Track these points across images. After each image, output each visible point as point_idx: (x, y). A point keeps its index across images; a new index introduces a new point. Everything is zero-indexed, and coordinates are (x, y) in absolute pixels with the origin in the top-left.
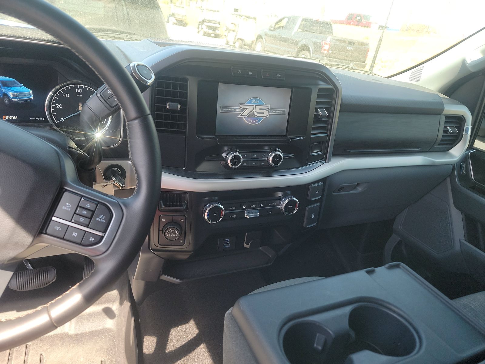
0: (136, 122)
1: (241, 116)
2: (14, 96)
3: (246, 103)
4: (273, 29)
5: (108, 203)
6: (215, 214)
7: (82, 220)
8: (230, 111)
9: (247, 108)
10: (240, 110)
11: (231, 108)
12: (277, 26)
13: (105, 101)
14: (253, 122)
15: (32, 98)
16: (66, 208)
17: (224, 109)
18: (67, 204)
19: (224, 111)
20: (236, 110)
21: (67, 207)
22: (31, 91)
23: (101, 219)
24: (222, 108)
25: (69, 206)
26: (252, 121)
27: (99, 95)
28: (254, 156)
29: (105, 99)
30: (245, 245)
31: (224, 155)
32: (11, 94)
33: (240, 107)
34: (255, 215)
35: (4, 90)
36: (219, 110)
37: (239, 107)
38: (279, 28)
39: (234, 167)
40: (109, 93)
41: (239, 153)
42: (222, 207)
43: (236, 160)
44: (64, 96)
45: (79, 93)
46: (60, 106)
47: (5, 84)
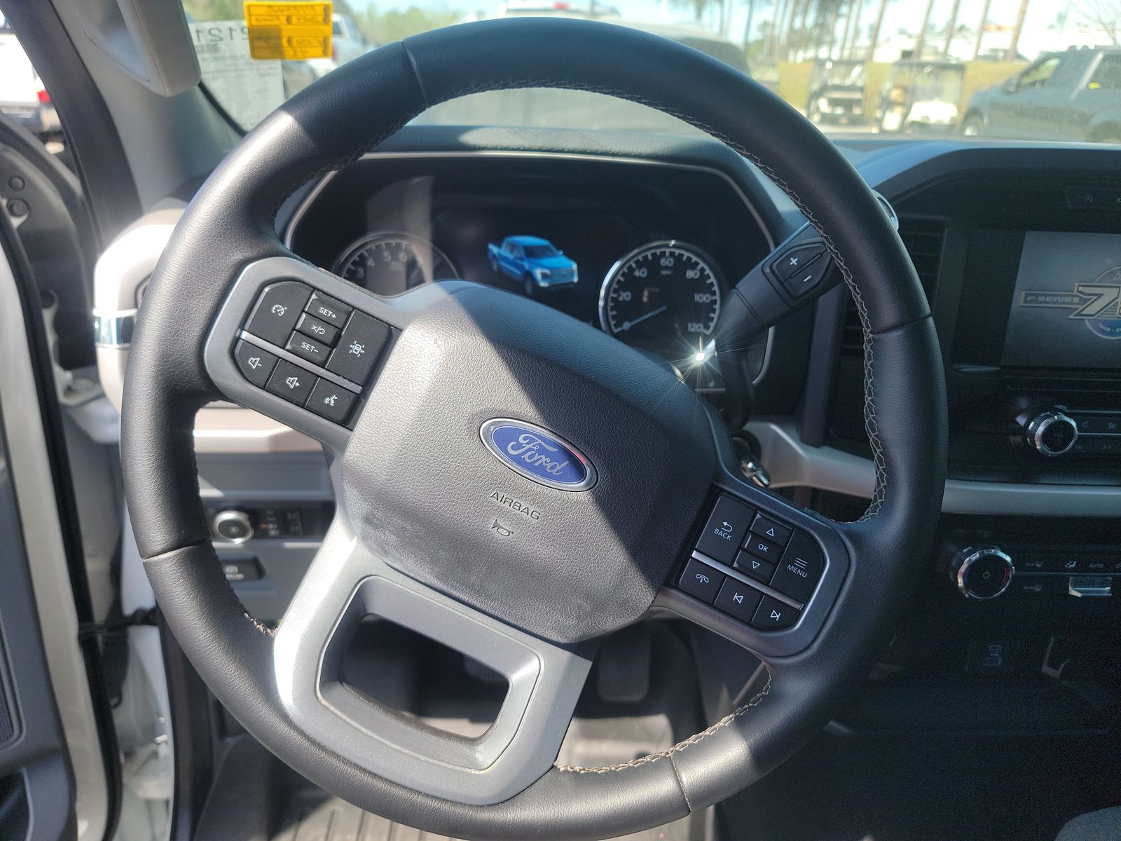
0: (896, 334)
1: (1079, 314)
2: (544, 276)
3: (1097, 280)
4: (1012, 89)
5: (815, 531)
6: (986, 575)
7: (756, 565)
8: (1049, 303)
9: (1100, 296)
10: (1076, 300)
11: (1050, 295)
12: (1027, 80)
13: (782, 284)
14: (1110, 334)
15: (576, 279)
16: (721, 534)
17: (1033, 298)
18: (725, 524)
19: (1031, 301)
20: (1066, 300)
21: (724, 532)
22: (575, 266)
23: (798, 568)
24: (1027, 295)
25: (728, 528)
26: (1109, 329)
27: (768, 270)
28: (1111, 426)
29: (781, 277)
30: (1046, 669)
31: (1021, 420)
32: (538, 273)
33: (1078, 292)
34: (1099, 592)
35: (526, 265)
36: (1019, 299)
37: (1076, 290)
38: (1033, 84)
39: (1050, 453)
40: (793, 264)
41: (1067, 415)
42: (1008, 559)
43: (1056, 434)
44: (637, 273)
45: (667, 268)
46: (626, 296)
47: (531, 252)
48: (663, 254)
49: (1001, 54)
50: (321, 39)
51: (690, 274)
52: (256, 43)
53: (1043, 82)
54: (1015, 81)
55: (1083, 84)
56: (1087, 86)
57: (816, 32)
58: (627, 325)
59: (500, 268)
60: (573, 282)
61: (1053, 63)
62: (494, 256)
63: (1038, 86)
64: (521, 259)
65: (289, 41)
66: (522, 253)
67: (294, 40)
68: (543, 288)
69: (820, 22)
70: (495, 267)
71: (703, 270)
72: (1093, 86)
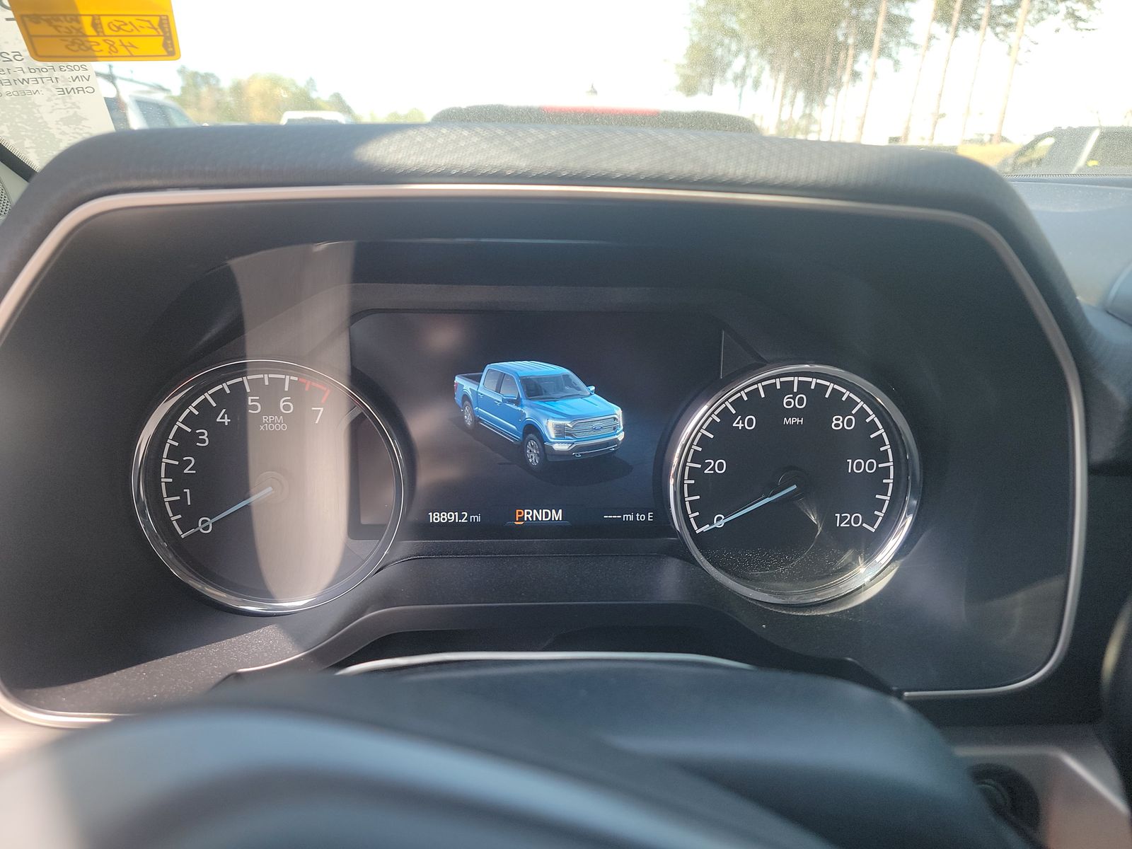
2: (562, 432)
15: (621, 437)
22: (618, 412)
32: (549, 427)
44: (738, 424)
45: (794, 412)
46: (717, 466)
47: (534, 389)
48: (787, 387)
49: (986, 138)
50: (155, 21)
51: (838, 423)
52: (35, 29)
53: (1039, 161)
54: (1011, 161)
55: (1081, 162)
56: (1086, 164)
57: (804, 123)
58: (720, 522)
59: (477, 421)
60: (616, 441)
61: (1049, 142)
62: (466, 397)
63: (1034, 166)
64: (517, 402)
65: (96, 25)
66: (518, 391)
67: (105, 20)
68: (561, 454)
69: (807, 111)
70: (468, 420)
71: (862, 414)
72: (1092, 163)
